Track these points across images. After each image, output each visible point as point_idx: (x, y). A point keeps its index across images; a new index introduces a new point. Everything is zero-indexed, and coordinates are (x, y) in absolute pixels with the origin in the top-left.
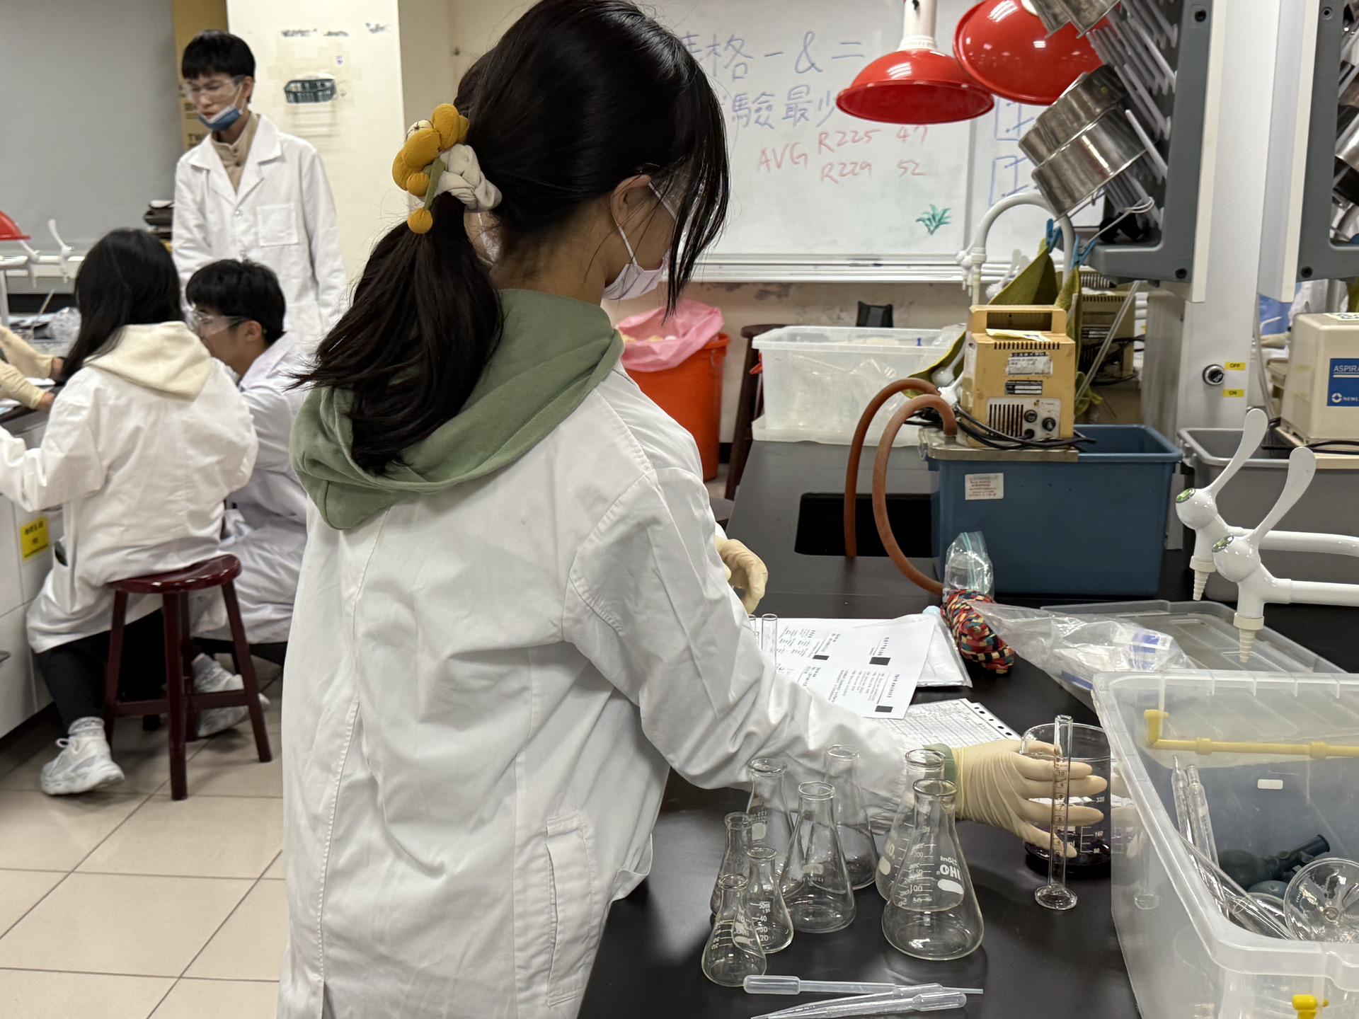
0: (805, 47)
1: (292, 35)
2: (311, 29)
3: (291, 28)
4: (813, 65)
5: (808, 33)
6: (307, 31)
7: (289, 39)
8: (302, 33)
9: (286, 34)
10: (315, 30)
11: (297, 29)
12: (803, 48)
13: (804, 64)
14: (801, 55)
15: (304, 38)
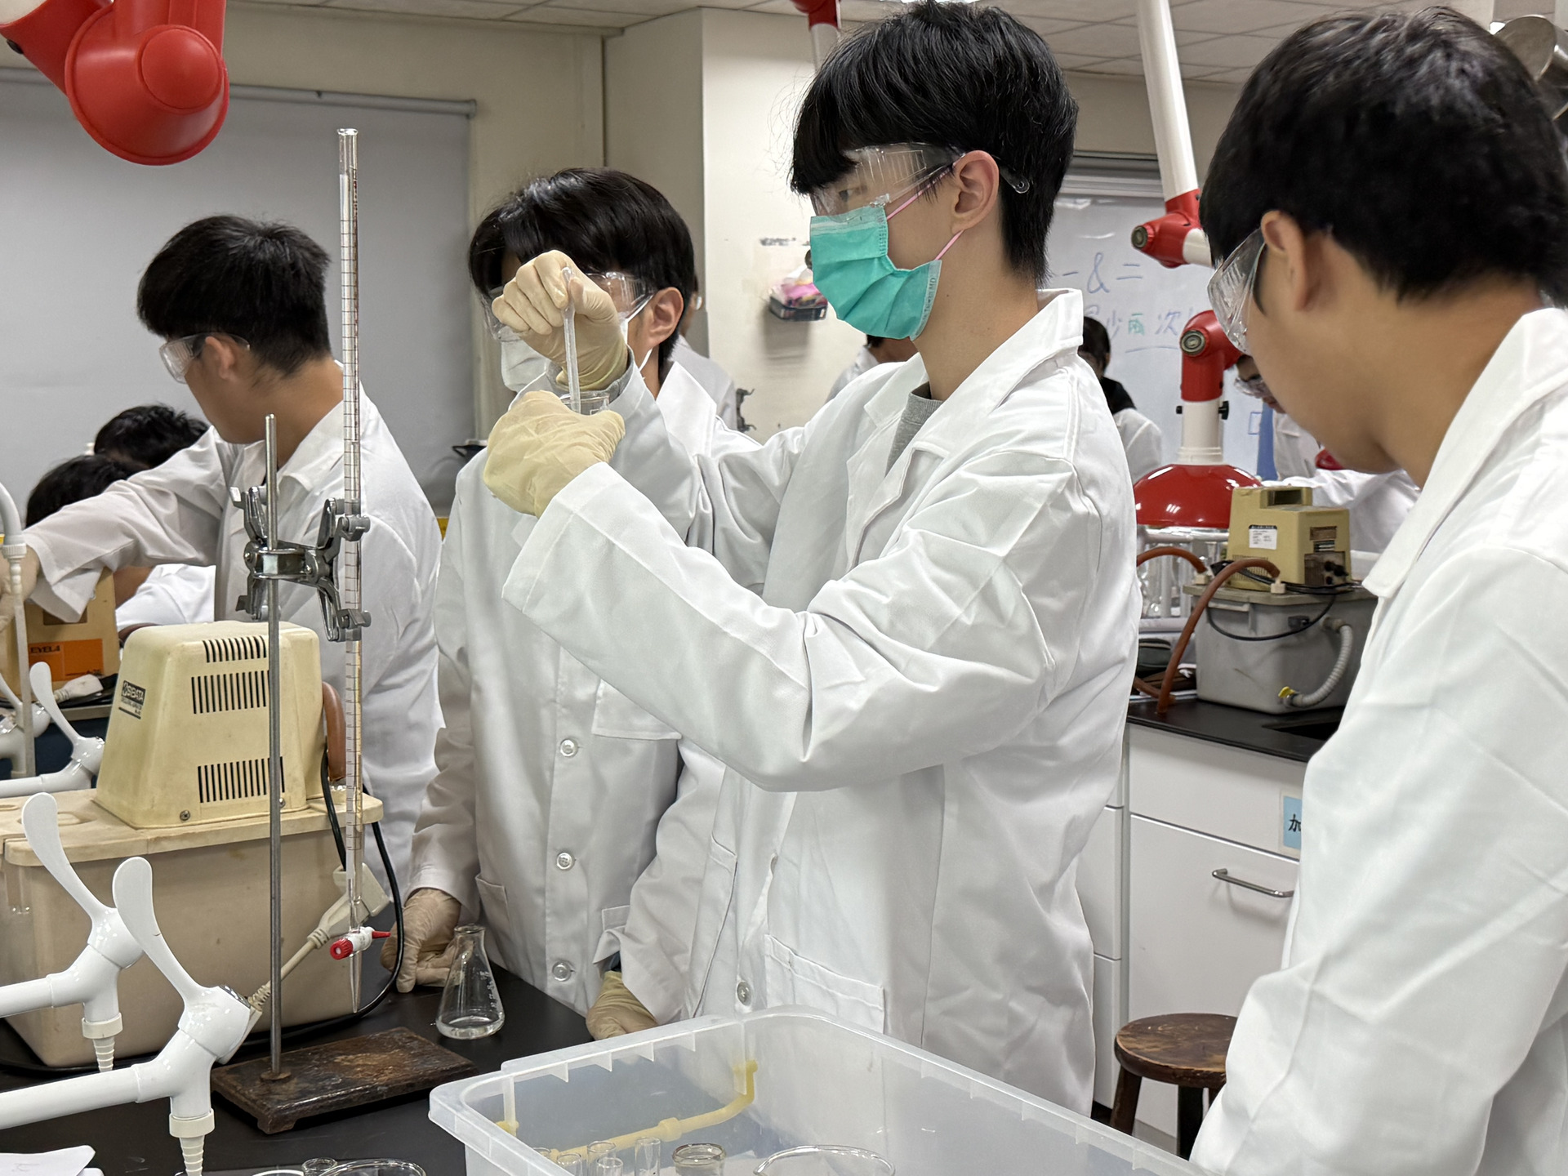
0: (1096, 267)
1: (770, 244)
2: (790, 238)
3: (770, 237)
4: (1102, 285)
5: (1098, 254)
6: (786, 240)
7: (767, 247)
8: (780, 241)
9: (764, 242)
10: (794, 239)
11: (775, 237)
12: (1093, 268)
13: (1095, 285)
14: (1091, 277)
15: (781, 247)
